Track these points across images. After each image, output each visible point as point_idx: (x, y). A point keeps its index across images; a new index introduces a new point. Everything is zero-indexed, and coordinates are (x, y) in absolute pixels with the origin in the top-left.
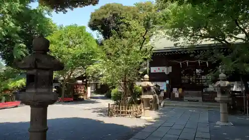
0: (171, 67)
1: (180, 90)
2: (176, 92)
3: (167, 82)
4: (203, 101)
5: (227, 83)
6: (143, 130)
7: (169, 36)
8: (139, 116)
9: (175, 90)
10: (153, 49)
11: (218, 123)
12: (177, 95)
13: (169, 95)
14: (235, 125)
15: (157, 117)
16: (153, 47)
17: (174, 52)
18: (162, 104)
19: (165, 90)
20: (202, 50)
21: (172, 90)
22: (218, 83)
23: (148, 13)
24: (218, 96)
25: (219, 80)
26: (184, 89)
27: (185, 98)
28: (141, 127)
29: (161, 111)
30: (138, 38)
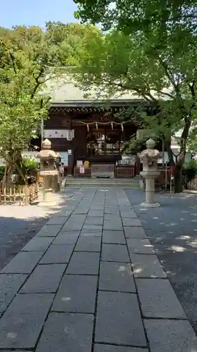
0: (73, 130)
1: (87, 163)
2: (82, 166)
3: (70, 151)
4: (116, 176)
5: (156, 152)
6: (48, 223)
7: (76, 82)
8: (35, 201)
9: (79, 163)
10: (50, 100)
11: (143, 204)
12: (82, 171)
13: (71, 171)
14: (162, 205)
15: (62, 201)
16: (50, 98)
17: (80, 108)
18: (63, 184)
19: (66, 164)
20: (121, 107)
21: (75, 164)
22: (145, 152)
23: (35, 45)
24: (144, 170)
25: (146, 149)
26: (91, 162)
27: (93, 174)
28: (42, 218)
29: (63, 193)
30: (29, 82)
